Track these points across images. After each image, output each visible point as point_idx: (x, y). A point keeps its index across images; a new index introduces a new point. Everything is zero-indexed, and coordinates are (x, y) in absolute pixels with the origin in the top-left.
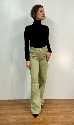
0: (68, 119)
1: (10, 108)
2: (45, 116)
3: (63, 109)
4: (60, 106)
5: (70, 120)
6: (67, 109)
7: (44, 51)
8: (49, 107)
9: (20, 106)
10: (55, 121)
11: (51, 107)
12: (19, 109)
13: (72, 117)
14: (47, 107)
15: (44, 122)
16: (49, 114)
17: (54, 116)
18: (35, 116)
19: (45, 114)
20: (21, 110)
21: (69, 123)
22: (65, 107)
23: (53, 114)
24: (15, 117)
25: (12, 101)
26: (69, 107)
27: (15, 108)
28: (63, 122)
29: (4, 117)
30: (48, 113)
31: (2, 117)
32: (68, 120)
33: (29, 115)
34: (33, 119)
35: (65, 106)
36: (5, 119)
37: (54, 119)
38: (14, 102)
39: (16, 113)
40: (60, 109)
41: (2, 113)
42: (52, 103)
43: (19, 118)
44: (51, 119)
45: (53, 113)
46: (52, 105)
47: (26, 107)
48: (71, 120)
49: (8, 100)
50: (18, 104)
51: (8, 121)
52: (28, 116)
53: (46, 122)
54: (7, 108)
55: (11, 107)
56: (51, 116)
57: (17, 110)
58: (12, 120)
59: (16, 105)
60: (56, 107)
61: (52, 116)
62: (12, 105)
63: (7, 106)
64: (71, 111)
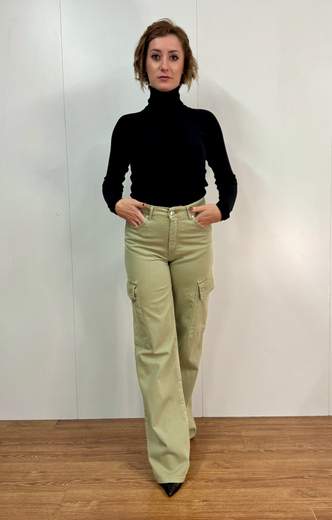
0: (311, 504)
1: (65, 455)
2: (213, 490)
3: (289, 460)
4: (274, 449)
5: (318, 507)
6: (305, 460)
8: (230, 451)
9: (105, 448)
10: (253, 510)
11: (236, 451)
12: (105, 460)
13: (325, 496)
14: (222, 452)
15: (211, 515)
16: (228, 480)
17: (249, 490)
18: (170, 489)
19: (212, 481)
20: (113, 463)
22: (298, 452)
23: (245, 482)
24: (87, 492)
25: (76, 425)
27: (86, 456)
28: (290, 515)
29: (42, 494)
30: (226, 477)
31: (33, 494)
32: (311, 508)
33: (147, 487)
34: (163, 501)
35: (296, 448)
36: (45, 504)
37: (252, 501)
38: (82, 431)
39: (93, 477)
40: (274, 461)
41: (34, 474)
42: (243, 434)
43: (104, 498)
44: (239, 501)
45: (246, 476)
46: (243, 442)
47: (134, 453)
48: (324, 507)
50: (98, 440)
51: (58, 509)
52: (140, 491)
53: (217, 515)
54: (53, 456)
55: (71, 449)
56: (237, 491)
57: (95, 464)
58: (77, 505)
59: (91, 443)
60: (261, 450)
61: (243, 490)
62: (73, 441)
63: (52, 449)
64: (321, 469)
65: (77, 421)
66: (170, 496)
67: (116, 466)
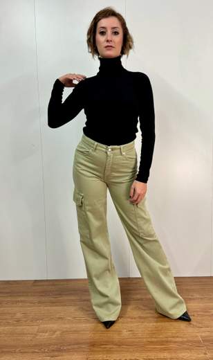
0: (199, 332)
1: (39, 302)
2: (136, 324)
5: (203, 334)
6: (196, 304)
7: (120, 156)
10: (161, 336)
13: (208, 327)
14: (142, 300)
15: (133, 340)
19: (135, 318)
21: (199, 342)
24: (54, 326)
25: (46, 283)
26: (201, 299)
27: (53, 303)
28: (185, 340)
29: (24, 327)
32: (199, 335)
33: (92, 322)
34: (103, 331)
36: (26, 334)
38: (50, 287)
39: (57, 316)
41: (19, 315)
43: (65, 330)
44: (152, 331)
47: (85, 300)
48: (207, 334)
49: (36, 281)
50: (61, 293)
51: (34, 337)
52: (88, 325)
54: (31, 303)
55: (43, 299)
56: (151, 324)
58: (47, 334)
59: (56, 295)
62: (45, 293)
63: (31, 299)
64: (206, 310)
65: (47, 280)
66: (107, 328)
67: (72, 309)
